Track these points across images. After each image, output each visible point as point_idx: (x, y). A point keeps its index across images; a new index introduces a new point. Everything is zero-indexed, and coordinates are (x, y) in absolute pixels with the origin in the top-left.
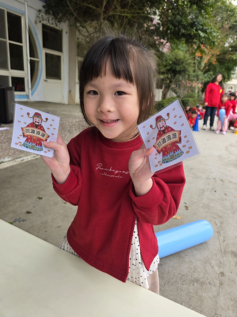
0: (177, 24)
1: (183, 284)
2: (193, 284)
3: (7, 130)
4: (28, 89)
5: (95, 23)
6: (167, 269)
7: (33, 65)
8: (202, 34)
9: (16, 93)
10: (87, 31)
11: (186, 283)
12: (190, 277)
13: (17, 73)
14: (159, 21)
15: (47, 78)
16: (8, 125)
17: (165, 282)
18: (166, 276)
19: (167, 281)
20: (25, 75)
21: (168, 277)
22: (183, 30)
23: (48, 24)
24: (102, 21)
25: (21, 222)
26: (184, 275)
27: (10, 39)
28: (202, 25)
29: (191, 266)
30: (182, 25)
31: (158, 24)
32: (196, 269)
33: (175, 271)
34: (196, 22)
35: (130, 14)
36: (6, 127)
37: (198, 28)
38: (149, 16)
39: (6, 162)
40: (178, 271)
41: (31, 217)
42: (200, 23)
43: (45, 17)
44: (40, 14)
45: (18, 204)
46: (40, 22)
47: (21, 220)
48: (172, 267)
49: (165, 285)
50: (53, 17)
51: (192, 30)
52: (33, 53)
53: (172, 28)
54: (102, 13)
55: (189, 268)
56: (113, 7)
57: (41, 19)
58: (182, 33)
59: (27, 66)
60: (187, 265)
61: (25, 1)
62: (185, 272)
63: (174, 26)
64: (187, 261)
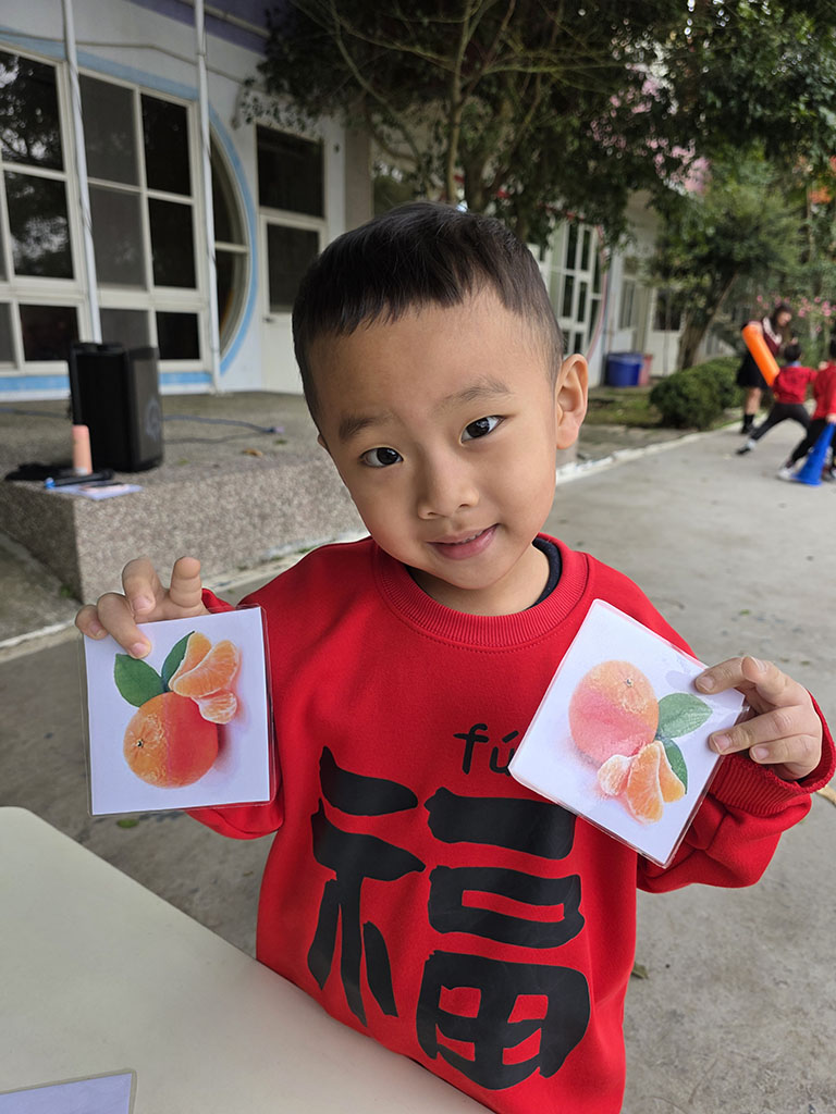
0: (735, 88)
1: (766, 1104)
2: (811, 1107)
3: (131, 495)
4: (208, 352)
5: (434, 109)
6: (702, 1034)
7: (228, 268)
8: (832, 119)
9: (165, 367)
10: (408, 138)
11: (780, 1101)
12: (798, 1075)
13: (174, 300)
14: (665, 84)
15: (272, 310)
16: (135, 477)
17: (694, 1091)
18: (697, 1063)
19: (700, 1088)
20: (200, 304)
21: (706, 1069)
22: (759, 108)
23: (276, 126)
24: (458, 97)
25: (167, 821)
26: (772, 1064)
27: (150, 186)
28: (830, 85)
29: (800, 1029)
30: (753, 90)
31: (664, 92)
32: (821, 1044)
33: (734, 1045)
34: (807, 75)
35: (555, 65)
36: (128, 483)
37: (817, 97)
38: (628, 66)
40: (746, 1045)
42: (826, 80)
43: (265, 101)
44: (247, 94)
46: (249, 120)
48: (721, 1027)
49: (691, 1102)
50: (289, 98)
51: (794, 105)
52: (226, 225)
53: (714, 104)
54: (458, 72)
55: (790, 1039)
56: (497, 47)
57: (251, 111)
58: (753, 118)
59: (207, 272)
60: (782, 1025)
61: (198, 54)
62: (774, 1053)
63: (722, 93)
64: (782, 1005)
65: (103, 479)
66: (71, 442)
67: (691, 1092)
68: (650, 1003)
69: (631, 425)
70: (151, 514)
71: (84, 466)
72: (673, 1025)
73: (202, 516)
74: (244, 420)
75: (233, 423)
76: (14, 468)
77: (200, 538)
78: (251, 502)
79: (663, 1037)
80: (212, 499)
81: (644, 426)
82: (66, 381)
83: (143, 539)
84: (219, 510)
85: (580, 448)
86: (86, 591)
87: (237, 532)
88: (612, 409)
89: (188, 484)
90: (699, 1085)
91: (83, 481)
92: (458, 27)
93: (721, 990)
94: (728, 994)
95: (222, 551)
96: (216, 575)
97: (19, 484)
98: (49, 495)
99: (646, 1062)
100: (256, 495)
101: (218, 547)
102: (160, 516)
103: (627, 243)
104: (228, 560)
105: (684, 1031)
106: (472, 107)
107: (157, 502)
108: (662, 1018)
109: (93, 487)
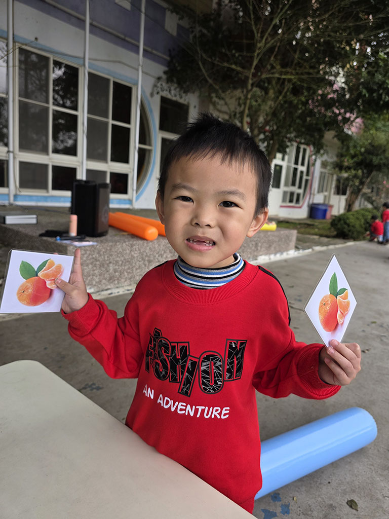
0: (376, 88)
3: (92, 246)
4: (131, 191)
5: (238, 93)
7: (143, 156)
9: (113, 196)
10: (226, 104)
13: (119, 168)
14: (343, 85)
16: (95, 239)
20: (129, 170)
22: (387, 97)
23: (169, 96)
24: (250, 87)
27: (114, 119)
30: (384, 89)
31: (343, 89)
35: (294, 75)
36: (92, 241)
38: (327, 77)
41: (111, 384)
43: (166, 86)
44: (158, 83)
46: (158, 93)
47: (94, 386)
50: (176, 85)
52: (144, 137)
53: (365, 95)
54: (251, 76)
56: (269, 67)
57: (159, 89)
58: (384, 101)
59: (134, 156)
61: (139, 66)
63: (371, 91)
65: (80, 239)
66: (69, 223)
69: (321, 236)
70: (101, 255)
71: (74, 233)
72: (331, 511)
73: (122, 259)
76: (43, 232)
77: (121, 268)
78: (145, 254)
79: (325, 516)
80: (128, 252)
81: (327, 237)
83: (96, 267)
84: (130, 257)
85: (296, 244)
87: (137, 267)
88: (313, 228)
89: (118, 244)
91: (73, 239)
92: (252, 58)
95: (130, 275)
96: (126, 286)
97: (45, 238)
98: (57, 244)
100: (147, 251)
101: (128, 273)
102: (104, 257)
103: (324, 154)
104: (132, 279)
106: (255, 92)
107: (103, 250)
108: (325, 507)
109: (77, 241)
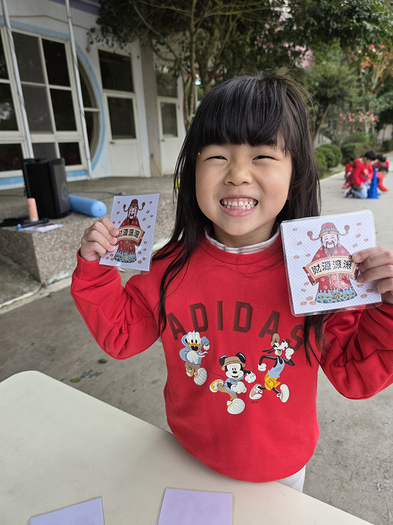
0: (323, 15)
1: (385, 477)
3: (58, 229)
4: (85, 160)
6: (352, 450)
7: (91, 120)
8: (369, 26)
9: (68, 168)
10: (171, 51)
11: (391, 475)
13: (67, 136)
14: (290, 16)
15: (113, 138)
16: (59, 221)
18: (352, 462)
19: (354, 473)
20: (79, 138)
21: (356, 465)
22: (335, 24)
23: (107, 49)
24: (193, 29)
25: (94, 377)
26: (386, 459)
27: (50, 83)
28: (368, 11)
30: (331, 16)
31: (289, 19)
33: (367, 453)
34: (356, 6)
35: (238, 10)
36: (57, 223)
37: (362, 17)
38: (272, 9)
39: (61, 280)
40: (373, 452)
41: (109, 369)
42: (365, 8)
44: (92, 35)
45: (85, 346)
47: (92, 373)
48: (360, 445)
49: (351, 480)
50: (112, 35)
51: (351, 21)
52: (88, 100)
53: (314, 23)
54: (192, 17)
56: (210, 4)
58: (332, 29)
59: (81, 122)
60: (388, 442)
61: (68, 17)
62: (385, 455)
63: (318, 19)
64: (387, 433)
65: (44, 223)
66: (27, 207)
67: (350, 475)
68: (327, 438)
70: (69, 237)
71: (35, 218)
72: (339, 447)
74: (106, 191)
75: (101, 192)
79: (335, 452)
82: (22, 179)
83: (66, 250)
86: (41, 276)
90: (353, 472)
91: (35, 224)
93: (359, 430)
94: (362, 431)
97: (4, 228)
98: (18, 232)
99: (328, 464)
102: (73, 238)
105: (343, 449)
106: (200, 34)
107: (71, 231)
108: (333, 444)
109: (40, 227)
